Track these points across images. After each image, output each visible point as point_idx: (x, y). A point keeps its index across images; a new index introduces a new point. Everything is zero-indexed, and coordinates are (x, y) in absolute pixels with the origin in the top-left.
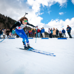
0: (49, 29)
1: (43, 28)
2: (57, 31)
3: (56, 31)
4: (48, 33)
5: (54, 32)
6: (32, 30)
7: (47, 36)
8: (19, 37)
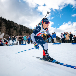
0: (62, 33)
1: (54, 33)
3: (69, 35)
8: (30, 43)
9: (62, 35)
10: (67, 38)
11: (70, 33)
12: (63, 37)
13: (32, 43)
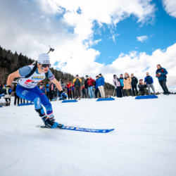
0: (114, 76)
1: (100, 75)
2: (134, 80)
3: (131, 80)
4: (113, 84)
5: (127, 83)
6: (74, 80)
7: (110, 92)
10: (127, 85)
11: (132, 75)
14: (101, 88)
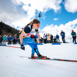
0: (44, 34)
3: (50, 37)
5: (49, 38)
9: (45, 36)
11: (51, 34)
12: (45, 38)
13: (13, 44)
14: (38, 39)
